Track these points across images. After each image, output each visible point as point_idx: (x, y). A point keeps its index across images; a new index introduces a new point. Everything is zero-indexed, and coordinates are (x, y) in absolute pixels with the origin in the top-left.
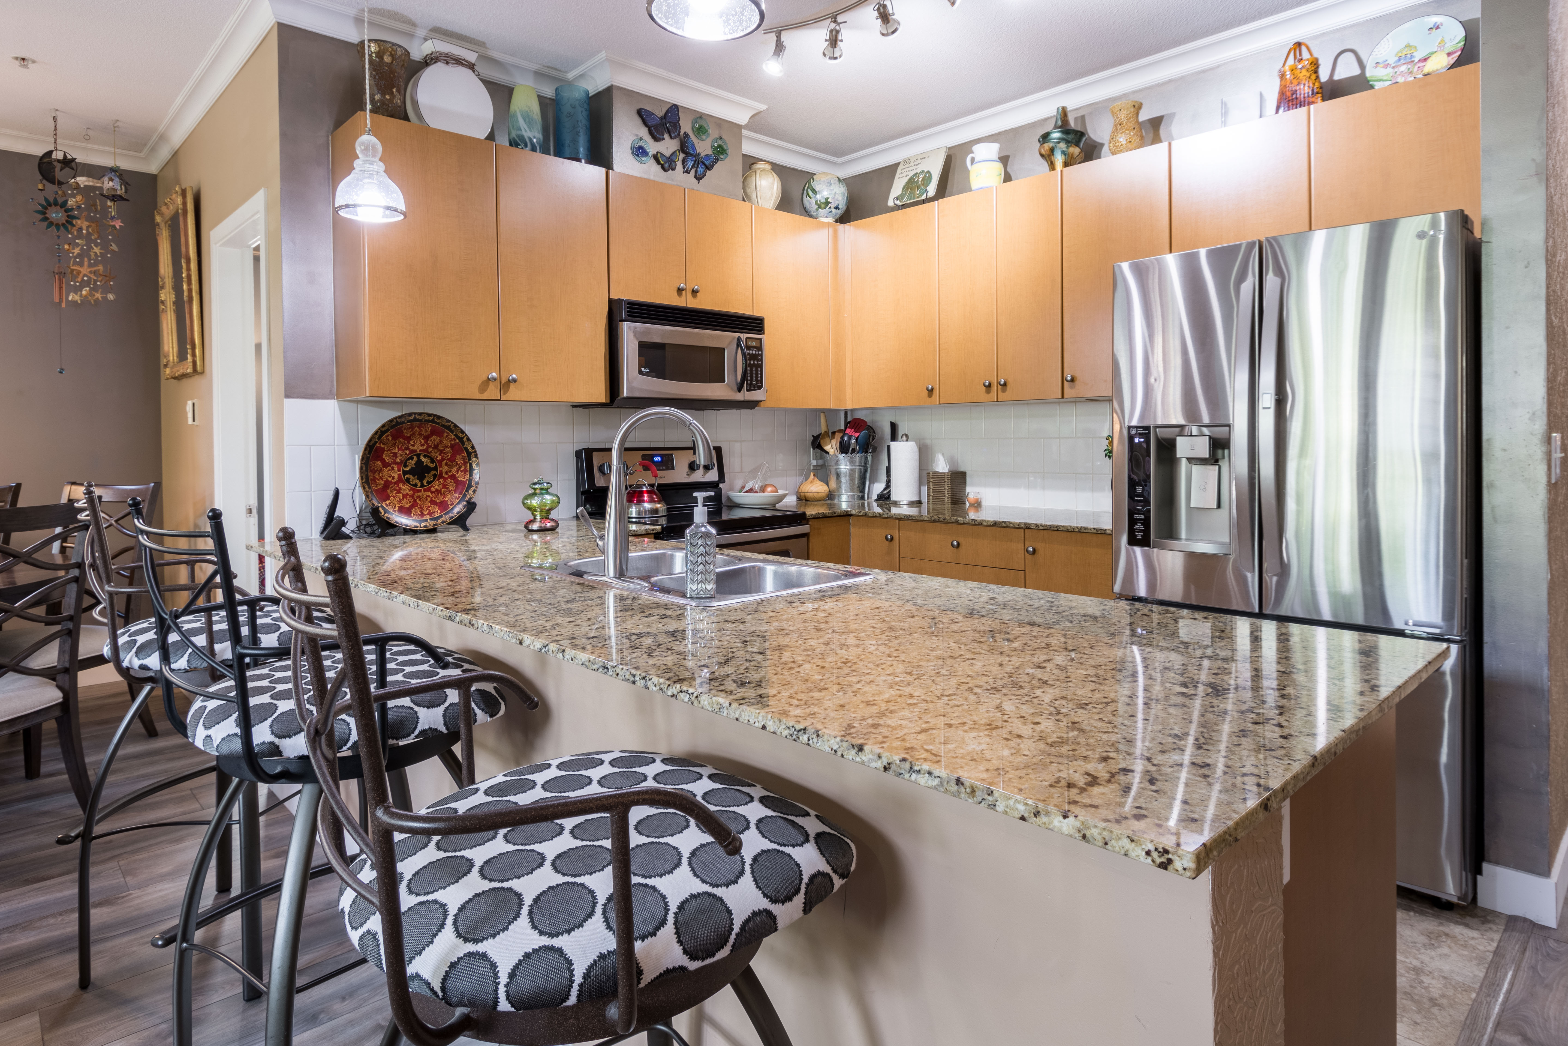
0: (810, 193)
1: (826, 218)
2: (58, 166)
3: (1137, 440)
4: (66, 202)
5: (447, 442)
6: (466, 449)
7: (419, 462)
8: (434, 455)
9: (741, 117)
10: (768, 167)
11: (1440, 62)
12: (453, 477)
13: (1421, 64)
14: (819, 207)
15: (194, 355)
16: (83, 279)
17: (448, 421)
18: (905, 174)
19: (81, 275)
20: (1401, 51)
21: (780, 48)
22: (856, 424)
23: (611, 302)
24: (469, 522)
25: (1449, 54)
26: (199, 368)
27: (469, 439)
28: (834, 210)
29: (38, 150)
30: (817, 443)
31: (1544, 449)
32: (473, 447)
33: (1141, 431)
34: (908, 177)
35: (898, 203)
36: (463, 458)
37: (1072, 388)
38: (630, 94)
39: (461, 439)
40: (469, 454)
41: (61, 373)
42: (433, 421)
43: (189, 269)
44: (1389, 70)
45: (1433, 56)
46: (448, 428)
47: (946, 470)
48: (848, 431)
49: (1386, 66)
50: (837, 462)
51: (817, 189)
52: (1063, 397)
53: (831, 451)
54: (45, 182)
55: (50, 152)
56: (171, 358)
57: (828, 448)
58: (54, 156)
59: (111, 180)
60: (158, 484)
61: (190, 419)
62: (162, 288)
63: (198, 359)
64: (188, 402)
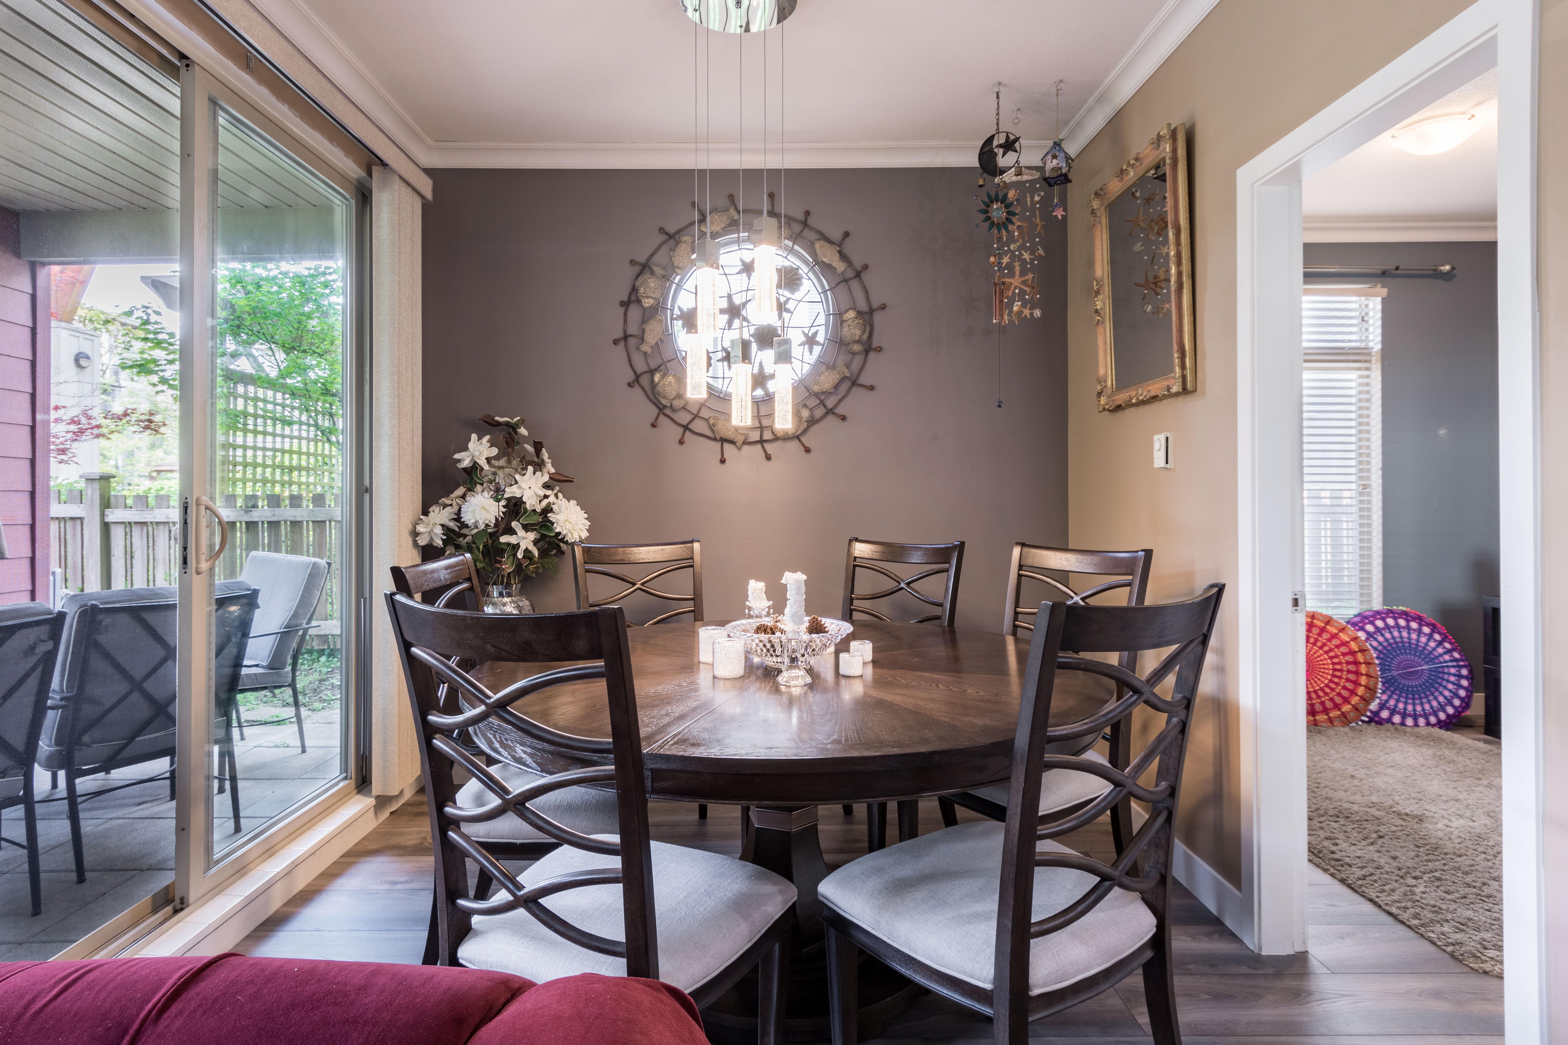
2: (999, 153)
4: (1006, 195)
15: (1183, 367)
16: (1014, 292)
19: (1012, 288)
26: (1189, 386)
41: (1000, 406)
43: (1178, 243)
54: (985, 175)
55: (994, 135)
56: (1109, 383)
58: (996, 139)
59: (1055, 157)
60: (1149, 553)
61: (1159, 460)
62: (1097, 293)
63: (1188, 373)
64: (1156, 437)
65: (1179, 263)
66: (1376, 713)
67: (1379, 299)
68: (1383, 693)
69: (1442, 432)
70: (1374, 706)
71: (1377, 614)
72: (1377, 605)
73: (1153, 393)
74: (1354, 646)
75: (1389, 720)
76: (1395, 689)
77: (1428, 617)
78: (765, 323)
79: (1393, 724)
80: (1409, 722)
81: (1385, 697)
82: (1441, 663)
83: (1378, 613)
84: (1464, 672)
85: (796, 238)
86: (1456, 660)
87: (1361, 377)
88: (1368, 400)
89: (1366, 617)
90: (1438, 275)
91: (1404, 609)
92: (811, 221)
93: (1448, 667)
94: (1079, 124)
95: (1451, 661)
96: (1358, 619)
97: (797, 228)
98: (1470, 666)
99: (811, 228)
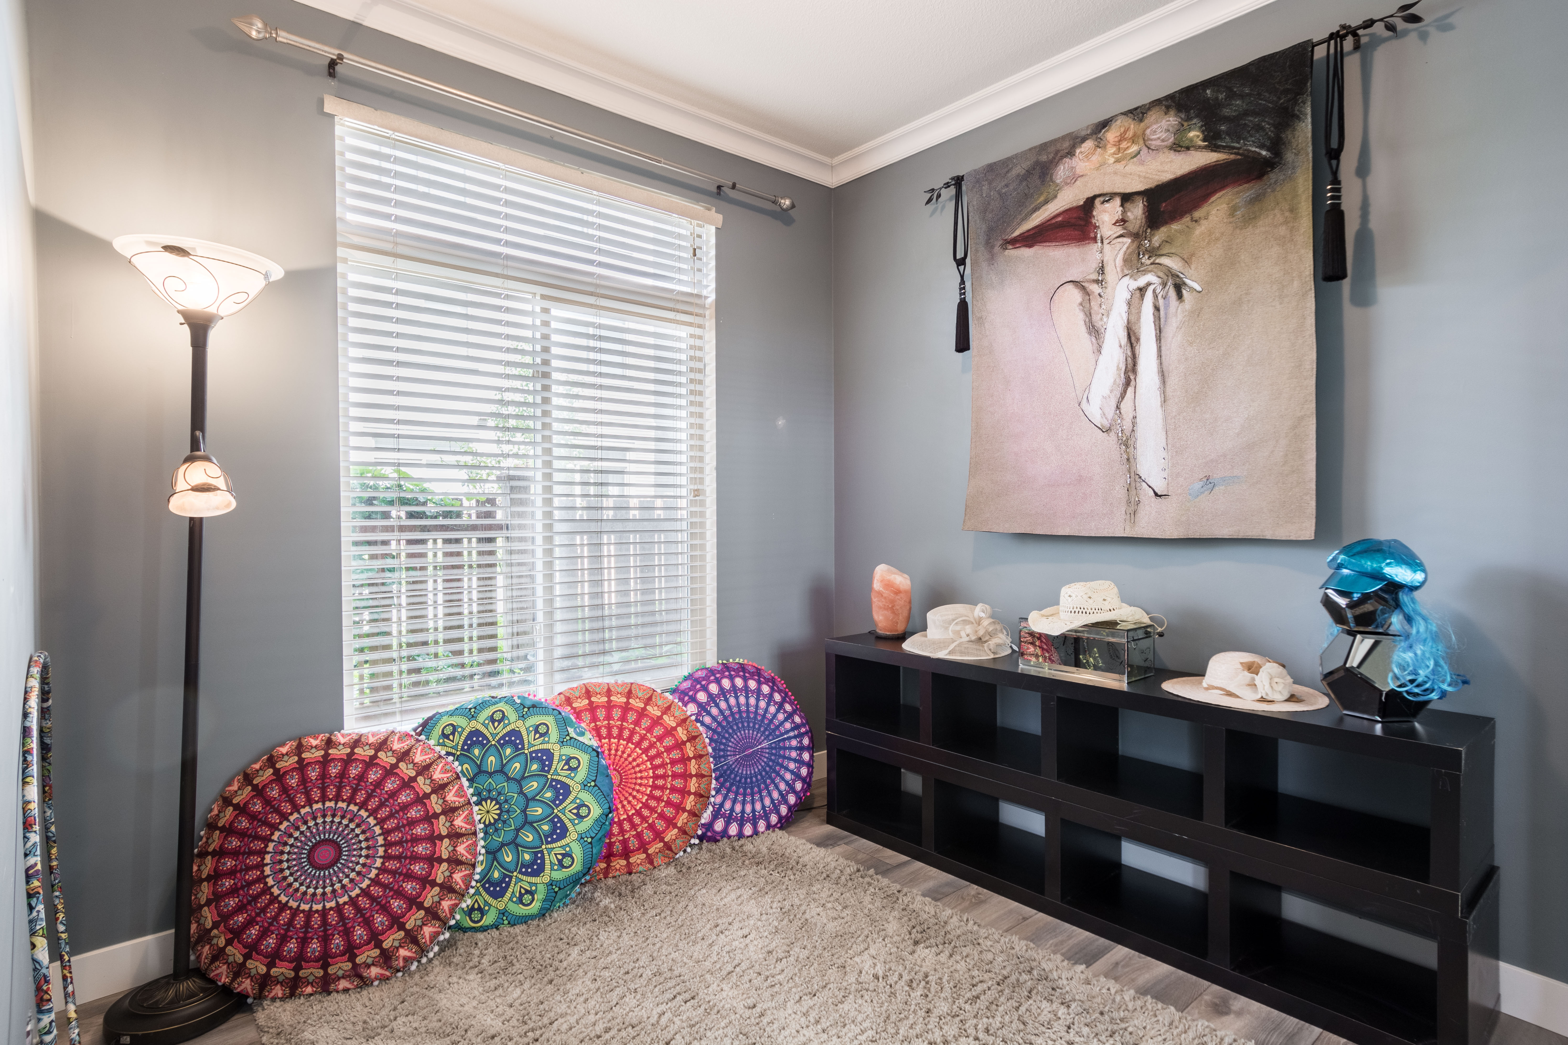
66: (709, 826)
67: (713, 229)
68: (718, 791)
70: (706, 817)
71: (712, 675)
72: (711, 660)
74: (682, 734)
75: (725, 833)
76: (732, 785)
77: (768, 670)
79: (729, 837)
80: (748, 830)
81: (719, 799)
82: (782, 734)
83: (712, 671)
84: (806, 742)
86: (797, 726)
87: (692, 336)
88: (700, 371)
89: (698, 681)
91: (741, 661)
93: (789, 738)
95: (792, 729)
96: (687, 685)
98: (811, 731)
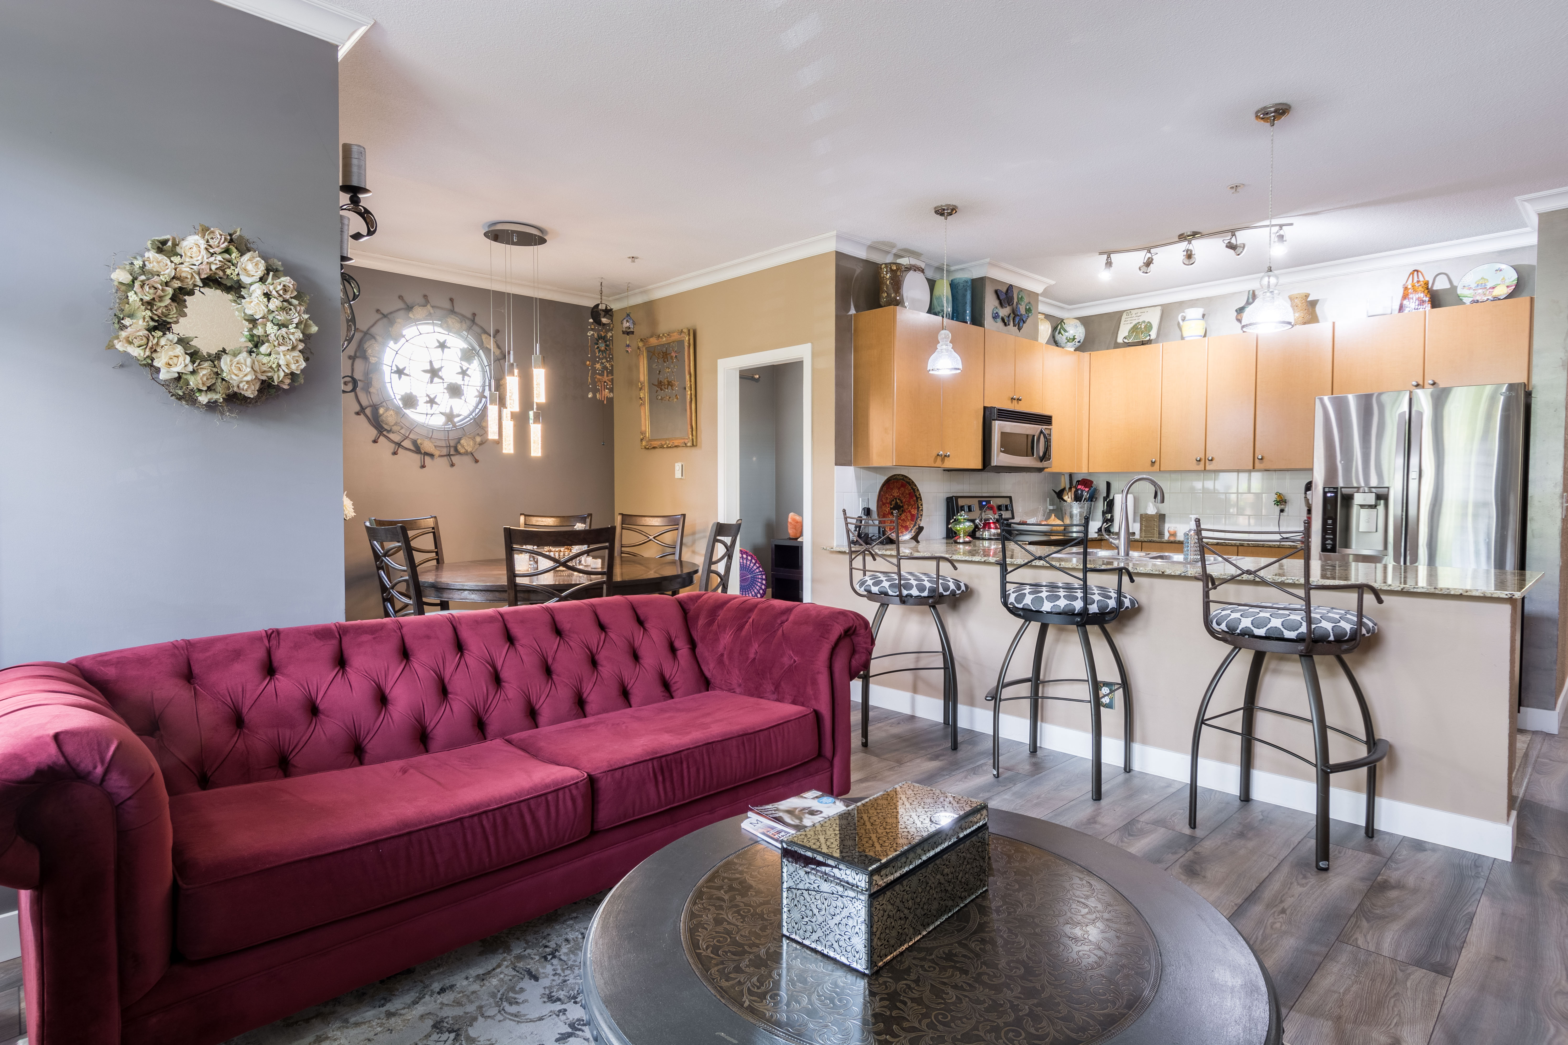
0: (1062, 332)
1: (1070, 348)
2: (602, 313)
3: (1329, 495)
5: (907, 492)
6: (916, 496)
7: (896, 503)
8: (902, 499)
9: (1038, 288)
10: (1042, 317)
11: (1502, 291)
12: (910, 512)
13: (1491, 290)
14: (1068, 341)
15: (692, 435)
17: (910, 479)
18: (1129, 322)
20: (1479, 281)
21: (1109, 264)
22: (1086, 483)
23: (985, 408)
24: (919, 538)
25: (1508, 287)
26: (694, 443)
27: (918, 490)
28: (1077, 343)
29: (591, 304)
30: (1060, 494)
31: (1561, 501)
32: (920, 495)
33: (1332, 490)
34: (1132, 325)
35: (1126, 341)
36: (914, 501)
37: (1261, 463)
38: (993, 281)
39: (914, 490)
40: (917, 498)
42: (903, 479)
44: (1471, 291)
45: (1498, 286)
46: (909, 483)
47: (1154, 513)
48: (1079, 487)
49: (1470, 289)
50: (1071, 507)
51: (1067, 329)
52: (1254, 468)
53: (1069, 500)
55: (598, 305)
56: (647, 435)
57: (1066, 498)
58: (600, 307)
59: (627, 321)
60: (684, 515)
61: (678, 475)
62: (641, 389)
63: (694, 438)
64: (676, 464)
65: (691, 390)
69: (754, 459)
73: (676, 444)
78: (453, 382)
84: (764, 577)
85: (469, 329)
86: (761, 572)
90: (753, 379)
92: (477, 320)
93: (758, 575)
94: (627, 296)
97: (469, 323)
99: (477, 325)
